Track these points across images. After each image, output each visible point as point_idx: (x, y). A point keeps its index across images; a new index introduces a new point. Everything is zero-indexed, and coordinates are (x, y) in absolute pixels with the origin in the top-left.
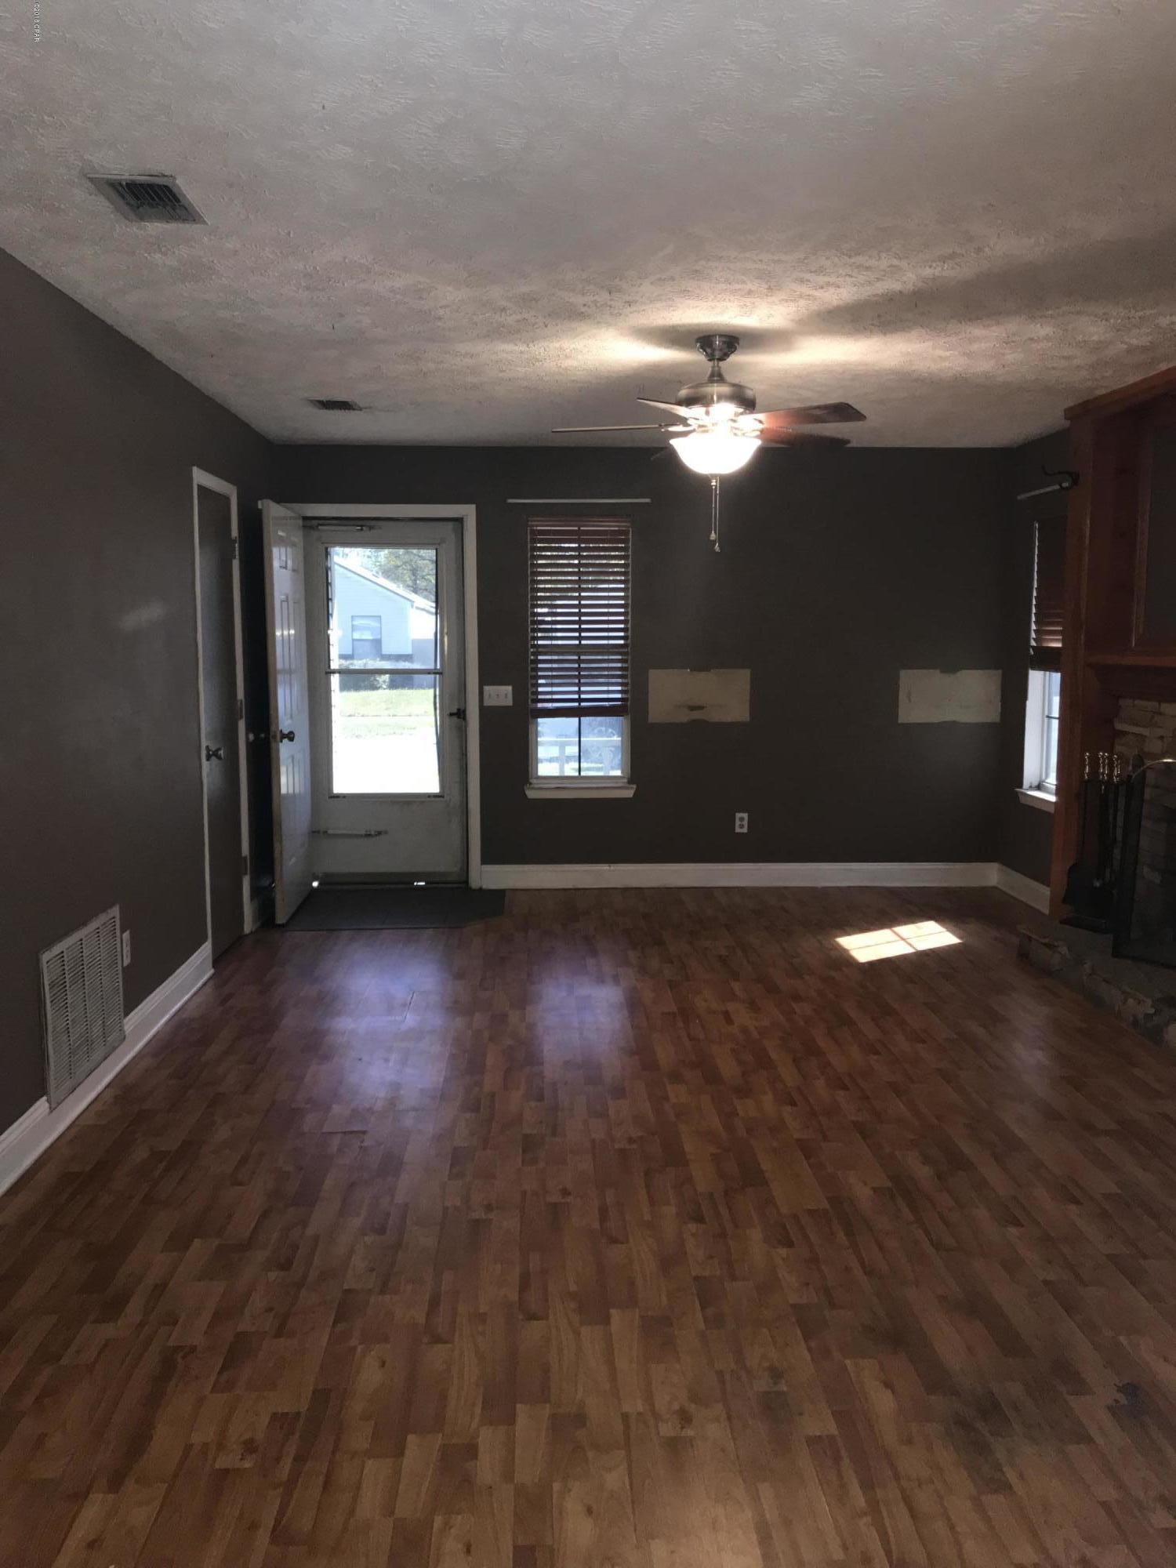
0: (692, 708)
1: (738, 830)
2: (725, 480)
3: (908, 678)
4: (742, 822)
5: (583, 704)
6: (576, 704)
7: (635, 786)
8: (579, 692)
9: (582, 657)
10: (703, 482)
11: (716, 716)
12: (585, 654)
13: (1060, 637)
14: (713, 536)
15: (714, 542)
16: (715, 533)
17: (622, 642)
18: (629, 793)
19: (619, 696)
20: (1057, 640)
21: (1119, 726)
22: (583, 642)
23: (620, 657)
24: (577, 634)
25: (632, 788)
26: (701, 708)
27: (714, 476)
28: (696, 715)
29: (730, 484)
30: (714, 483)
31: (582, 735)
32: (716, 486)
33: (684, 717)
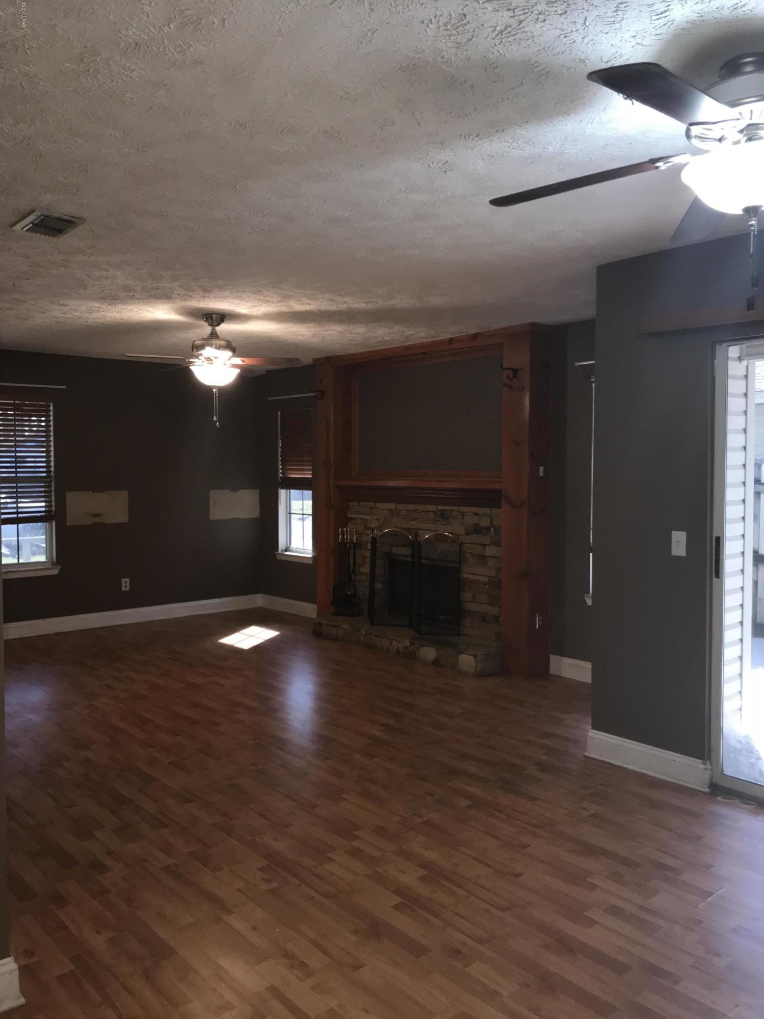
0: (94, 515)
1: (124, 589)
2: (221, 390)
3: (215, 495)
4: (125, 584)
5: (19, 515)
6: (15, 516)
7: (60, 567)
8: (17, 508)
9: (18, 485)
10: (208, 390)
11: (108, 520)
12: (21, 482)
13: (311, 472)
14: (215, 419)
15: (216, 422)
16: (216, 417)
17: (45, 475)
18: (55, 572)
19: (43, 509)
20: (309, 474)
21: (350, 515)
22: (18, 475)
23: (43, 484)
24: (14, 470)
25: (58, 568)
26: (100, 515)
27: (215, 387)
28: (97, 520)
29: (224, 392)
30: (214, 391)
31: (19, 536)
32: (216, 392)
33: (90, 521)
